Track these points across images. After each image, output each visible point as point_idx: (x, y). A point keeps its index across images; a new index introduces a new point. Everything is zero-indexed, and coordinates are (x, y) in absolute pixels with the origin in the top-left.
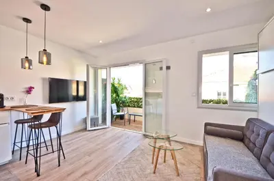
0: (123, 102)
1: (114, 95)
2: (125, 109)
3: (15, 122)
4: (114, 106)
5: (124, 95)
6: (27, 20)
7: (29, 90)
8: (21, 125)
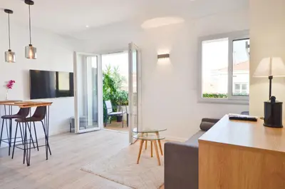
0: (121, 99)
1: (109, 90)
2: (124, 107)
3: (2, 117)
4: (109, 103)
5: (122, 89)
6: (8, 11)
7: (10, 85)
8: (8, 120)
